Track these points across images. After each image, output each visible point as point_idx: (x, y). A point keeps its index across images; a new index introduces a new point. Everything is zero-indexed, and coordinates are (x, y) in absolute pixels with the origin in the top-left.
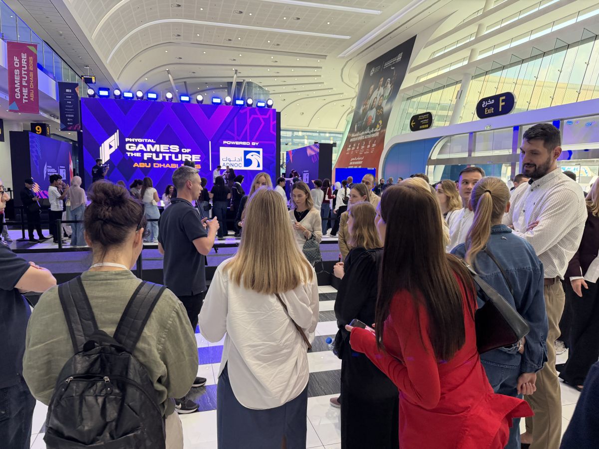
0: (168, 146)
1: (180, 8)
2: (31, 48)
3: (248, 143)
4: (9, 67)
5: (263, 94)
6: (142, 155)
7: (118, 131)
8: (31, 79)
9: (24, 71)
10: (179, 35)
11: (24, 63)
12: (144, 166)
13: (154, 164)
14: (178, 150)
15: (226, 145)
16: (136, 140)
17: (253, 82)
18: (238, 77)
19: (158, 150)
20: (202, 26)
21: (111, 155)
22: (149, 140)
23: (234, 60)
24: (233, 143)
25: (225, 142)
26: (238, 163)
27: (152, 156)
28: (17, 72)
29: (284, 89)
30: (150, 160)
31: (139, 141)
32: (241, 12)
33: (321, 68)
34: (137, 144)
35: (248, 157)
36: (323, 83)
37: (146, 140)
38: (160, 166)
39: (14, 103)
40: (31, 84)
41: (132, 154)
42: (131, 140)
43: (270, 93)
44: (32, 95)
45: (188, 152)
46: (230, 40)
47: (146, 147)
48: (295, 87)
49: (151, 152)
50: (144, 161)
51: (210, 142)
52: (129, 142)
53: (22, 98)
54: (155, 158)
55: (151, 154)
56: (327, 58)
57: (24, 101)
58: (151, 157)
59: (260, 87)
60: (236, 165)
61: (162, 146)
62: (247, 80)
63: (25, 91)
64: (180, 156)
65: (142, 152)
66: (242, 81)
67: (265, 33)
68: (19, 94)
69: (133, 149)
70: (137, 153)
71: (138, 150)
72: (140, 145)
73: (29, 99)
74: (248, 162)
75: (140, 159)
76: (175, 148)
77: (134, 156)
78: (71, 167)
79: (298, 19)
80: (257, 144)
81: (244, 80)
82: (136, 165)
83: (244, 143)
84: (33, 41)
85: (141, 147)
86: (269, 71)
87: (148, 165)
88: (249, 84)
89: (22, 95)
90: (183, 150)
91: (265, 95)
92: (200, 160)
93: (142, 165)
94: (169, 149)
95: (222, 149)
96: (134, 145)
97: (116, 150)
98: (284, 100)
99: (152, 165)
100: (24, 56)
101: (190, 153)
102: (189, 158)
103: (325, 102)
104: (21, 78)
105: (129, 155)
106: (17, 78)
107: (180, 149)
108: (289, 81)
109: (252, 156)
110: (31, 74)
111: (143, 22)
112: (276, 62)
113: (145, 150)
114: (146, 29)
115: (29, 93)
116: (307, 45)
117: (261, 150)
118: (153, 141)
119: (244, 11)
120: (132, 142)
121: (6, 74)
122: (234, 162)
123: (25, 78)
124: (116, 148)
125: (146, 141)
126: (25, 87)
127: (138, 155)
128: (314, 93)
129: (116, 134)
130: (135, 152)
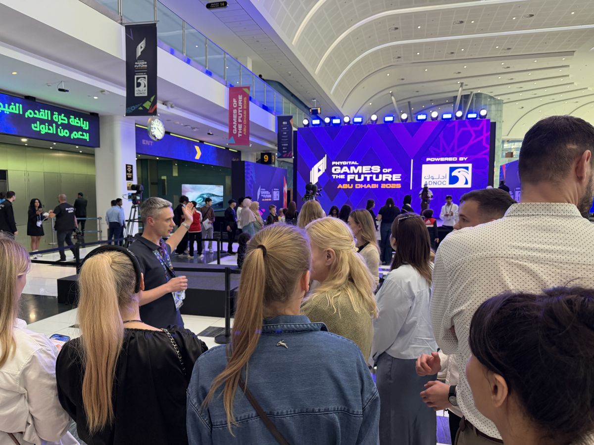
0: (370, 167)
1: (397, 31)
2: (246, 90)
3: (455, 159)
4: (229, 108)
5: (495, 104)
6: (346, 177)
7: (326, 156)
8: (245, 116)
9: (240, 110)
10: (399, 57)
11: (240, 103)
12: (346, 188)
13: (356, 185)
14: (379, 171)
15: (430, 163)
16: (341, 163)
17: (483, 92)
18: (464, 90)
19: (360, 172)
20: (421, 44)
21: (319, 178)
22: (353, 163)
23: (459, 73)
24: (437, 159)
25: (428, 159)
26: (442, 180)
27: (355, 177)
28: (235, 111)
29: (521, 96)
30: (353, 181)
31: (344, 164)
32: (462, 22)
33: (568, 66)
34: (342, 166)
35: (454, 173)
36: (573, 83)
37: (350, 162)
38: (361, 186)
39: (232, 138)
40: (245, 121)
41: (337, 177)
42: (336, 163)
43: (504, 102)
44: (245, 130)
45: (389, 172)
46: (452, 53)
47: (349, 169)
48: (535, 92)
49: (354, 173)
50: (347, 183)
51: (412, 160)
52: (335, 165)
53: (237, 133)
54: (357, 179)
55: (354, 175)
56: (575, 53)
57: (239, 135)
58: (353, 178)
59: (491, 97)
60: (440, 183)
61: (364, 167)
62: (475, 91)
63: (240, 127)
64: (380, 176)
65: (346, 174)
66: (469, 93)
67: (492, 38)
68: (236, 130)
69: (338, 171)
70: (342, 176)
71: (342, 172)
72: (344, 168)
73: (242, 134)
74: (454, 180)
75: (344, 181)
76: (376, 169)
77: (338, 178)
78: (286, 189)
79: (532, 16)
80: (466, 159)
81: (471, 92)
82: (340, 186)
83: (450, 159)
84: (247, 84)
85: (345, 169)
86: (501, 79)
87: (350, 186)
88: (478, 95)
89: (238, 130)
90: (384, 171)
91: (497, 105)
92: (400, 180)
93: (345, 186)
94: (371, 170)
95: (424, 167)
96: (339, 168)
97: (324, 173)
98: (523, 108)
99: (354, 186)
100: (240, 97)
101: (391, 173)
102: (389, 177)
103: (579, 105)
104: (238, 116)
105: (334, 178)
106: (235, 117)
107: (381, 169)
108: (526, 86)
109: (459, 172)
110: (245, 112)
111: (363, 51)
112: (509, 67)
113: (348, 172)
114: (366, 57)
115: (243, 127)
116: (546, 43)
117: (470, 166)
118: (356, 163)
119: (465, 20)
120: (338, 165)
121: (227, 114)
122: (438, 180)
123: (240, 116)
124: (324, 171)
125: (350, 164)
126: (240, 123)
127: (342, 177)
128: (562, 96)
129: (324, 158)
130: (340, 174)
